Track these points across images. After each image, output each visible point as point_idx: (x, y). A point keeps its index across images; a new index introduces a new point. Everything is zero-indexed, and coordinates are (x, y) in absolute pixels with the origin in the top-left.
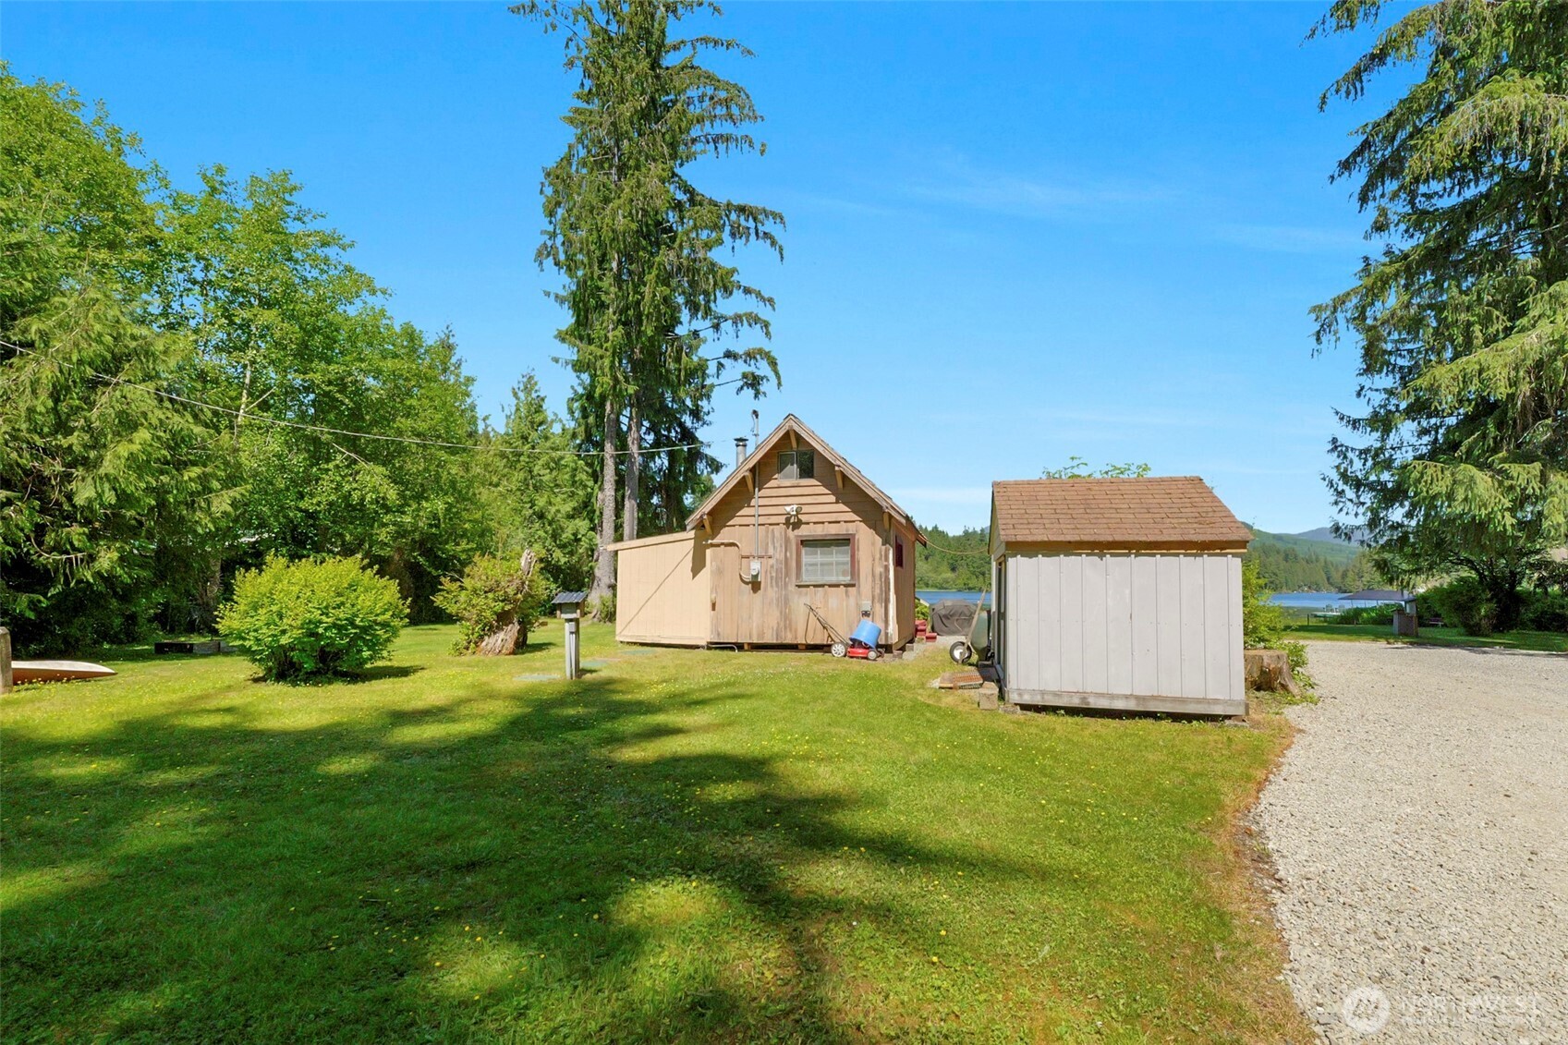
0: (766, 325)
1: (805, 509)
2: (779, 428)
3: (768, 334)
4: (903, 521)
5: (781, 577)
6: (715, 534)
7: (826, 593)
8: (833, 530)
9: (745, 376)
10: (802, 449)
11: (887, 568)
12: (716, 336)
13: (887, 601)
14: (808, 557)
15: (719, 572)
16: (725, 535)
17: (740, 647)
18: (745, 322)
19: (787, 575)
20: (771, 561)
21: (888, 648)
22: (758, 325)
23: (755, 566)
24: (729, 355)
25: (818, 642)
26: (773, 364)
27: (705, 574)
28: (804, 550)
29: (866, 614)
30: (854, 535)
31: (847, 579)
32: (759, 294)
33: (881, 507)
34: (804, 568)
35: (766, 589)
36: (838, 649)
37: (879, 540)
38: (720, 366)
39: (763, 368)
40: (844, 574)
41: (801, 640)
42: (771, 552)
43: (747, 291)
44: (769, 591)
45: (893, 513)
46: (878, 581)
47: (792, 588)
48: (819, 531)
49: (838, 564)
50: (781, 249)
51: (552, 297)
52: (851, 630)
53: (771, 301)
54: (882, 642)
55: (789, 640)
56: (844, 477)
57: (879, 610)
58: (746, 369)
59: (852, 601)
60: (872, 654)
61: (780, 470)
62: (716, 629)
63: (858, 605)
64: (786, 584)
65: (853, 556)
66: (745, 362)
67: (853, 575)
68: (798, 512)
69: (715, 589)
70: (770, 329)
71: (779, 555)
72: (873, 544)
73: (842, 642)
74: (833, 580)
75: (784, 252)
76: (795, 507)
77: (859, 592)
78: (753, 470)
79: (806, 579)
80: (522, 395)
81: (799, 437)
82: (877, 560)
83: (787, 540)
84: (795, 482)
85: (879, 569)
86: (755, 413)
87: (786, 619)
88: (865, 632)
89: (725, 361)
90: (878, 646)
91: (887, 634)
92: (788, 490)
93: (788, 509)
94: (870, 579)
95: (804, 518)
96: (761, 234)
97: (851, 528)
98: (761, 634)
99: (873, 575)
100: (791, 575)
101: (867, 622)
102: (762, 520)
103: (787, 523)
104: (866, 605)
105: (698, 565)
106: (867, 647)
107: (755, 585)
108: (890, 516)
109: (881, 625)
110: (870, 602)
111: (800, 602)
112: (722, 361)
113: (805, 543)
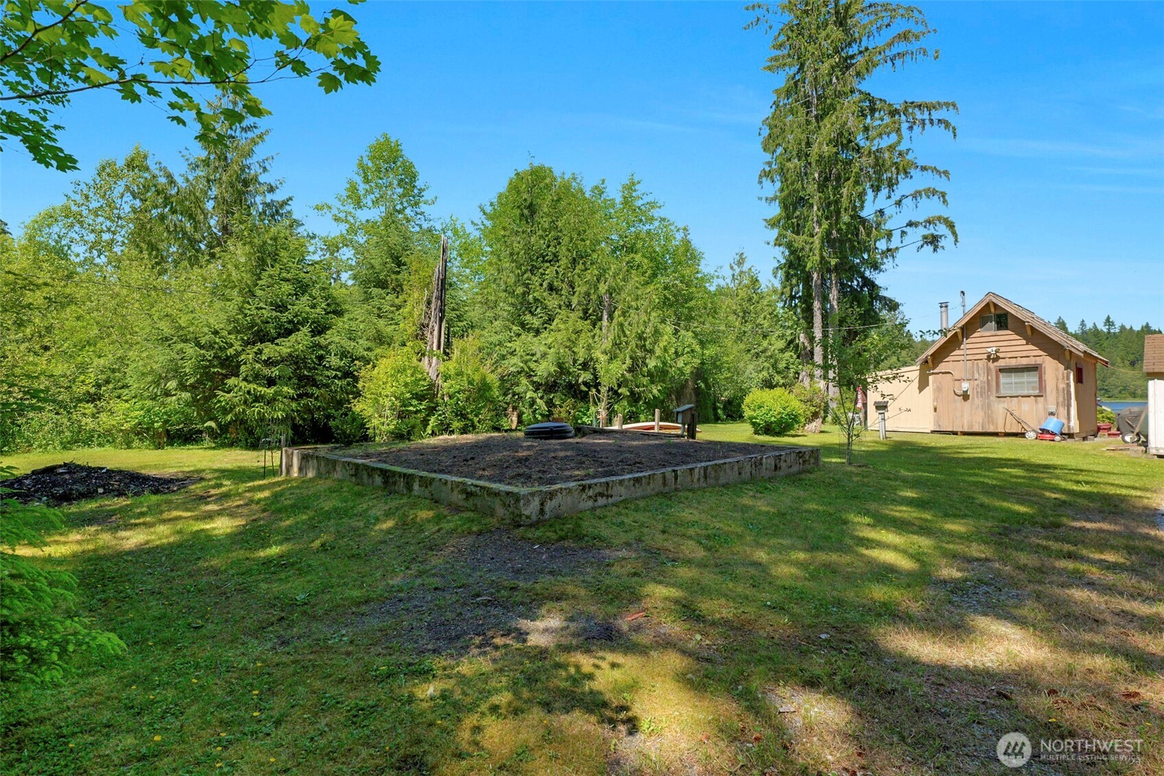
0: (943, 195)
1: (1002, 349)
2: (982, 301)
3: (945, 201)
4: (1082, 355)
5: (985, 391)
6: (935, 366)
7: (1019, 401)
8: (1024, 362)
9: (925, 237)
10: (999, 312)
11: (1068, 385)
12: (898, 210)
13: (1069, 406)
14: (1004, 379)
15: (938, 389)
16: (942, 367)
17: (955, 433)
18: (924, 196)
19: (989, 390)
20: (976, 382)
21: (1071, 436)
22: (936, 197)
23: (965, 386)
24: (910, 224)
25: (1014, 431)
26: (951, 226)
27: (928, 391)
28: (1001, 375)
29: (1052, 414)
30: (1041, 365)
31: (1037, 392)
32: (934, 169)
33: (1063, 346)
34: (1001, 386)
35: (973, 399)
36: (1031, 435)
37: (1062, 367)
38: (903, 233)
39: (942, 229)
40: (1033, 389)
41: (1001, 430)
42: (976, 376)
43: (924, 169)
44: (976, 401)
45: (1073, 350)
46: (1061, 393)
47: (993, 398)
48: (1013, 363)
49: (1028, 383)
50: (954, 129)
51: (764, 200)
52: (1040, 423)
53: (946, 173)
54: (1065, 431)
55: (991, 430)
56: (1032, 328)
57: (1063, 411)
58: (926, 232)
59: (1040, 406)
60: (1058, 438)
61: (982, 326)
62: (937, 422)
63: (1045, 409)
64: (988, 397)
65: (1040, 378)
66: (925, 227)
67: (1040, 391)
68: (996, 352)
69: (936, 399)
70: (947, 198)
71: (983, 378)
72: (1057, 369)
73: (1034, 431)
74: (1025, 392)
75: (957, 131)
76: (994, 349)
77: (1046, 400)
78: (962, 328)
79: (1003, 392)
80: (735, 267)
81: (996, 305)
82: (1060, 380)
83: (989, 369)
84: (993, 333)
85: (1062, 386)
86: (963, 293)
87: (989, 417)
88: (1052, 424)
89: (908, 229)
90: (1062, 434)
91: (1069, 427)
92: (988, 339)
93: (989, 350)
94: (1055, 392)
95: (1001, 355)
96: (936, 122)
97: (1039, 360)
98: (971, 426)
99: (1057, 389)
100: (992, 390)
101: (1054, 419)
102: (969, 357)
103: (989, 358)
104: (1052, 408)
105: (923, 384)
106: (1053, 434)
107: (965, 396)
108: (1071, 352)
109: (1065, 421)
110: (1055, 407)
111: (1000, 408)
112: (905, 229)
113: (1001, 370)
